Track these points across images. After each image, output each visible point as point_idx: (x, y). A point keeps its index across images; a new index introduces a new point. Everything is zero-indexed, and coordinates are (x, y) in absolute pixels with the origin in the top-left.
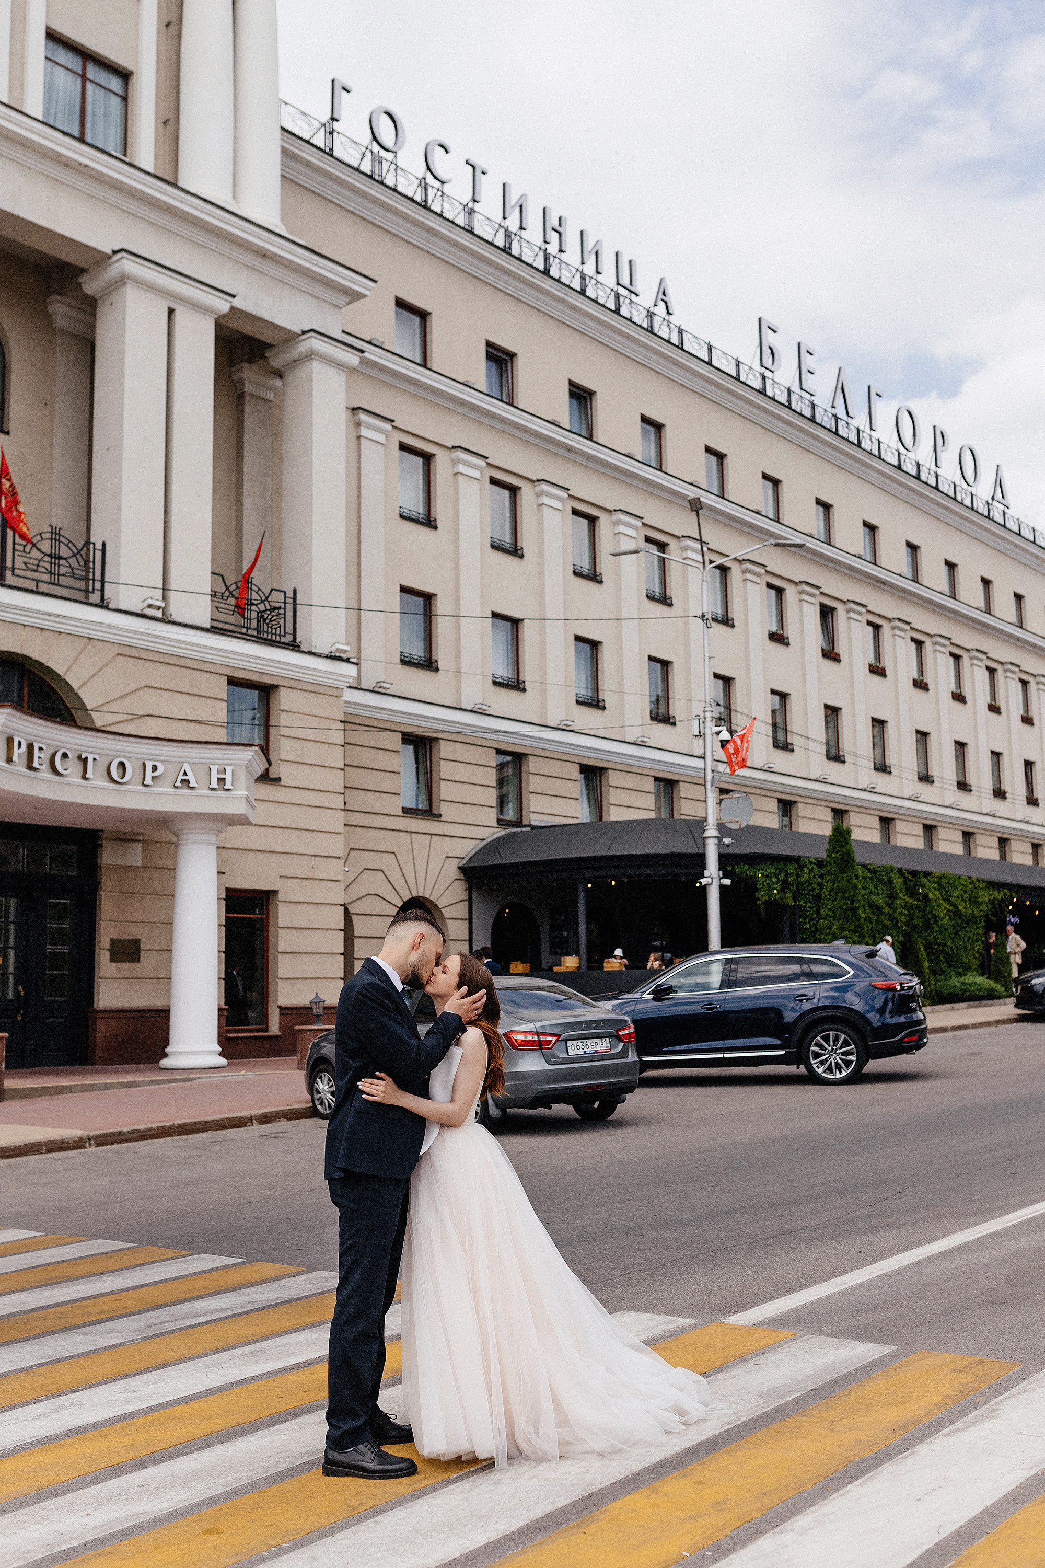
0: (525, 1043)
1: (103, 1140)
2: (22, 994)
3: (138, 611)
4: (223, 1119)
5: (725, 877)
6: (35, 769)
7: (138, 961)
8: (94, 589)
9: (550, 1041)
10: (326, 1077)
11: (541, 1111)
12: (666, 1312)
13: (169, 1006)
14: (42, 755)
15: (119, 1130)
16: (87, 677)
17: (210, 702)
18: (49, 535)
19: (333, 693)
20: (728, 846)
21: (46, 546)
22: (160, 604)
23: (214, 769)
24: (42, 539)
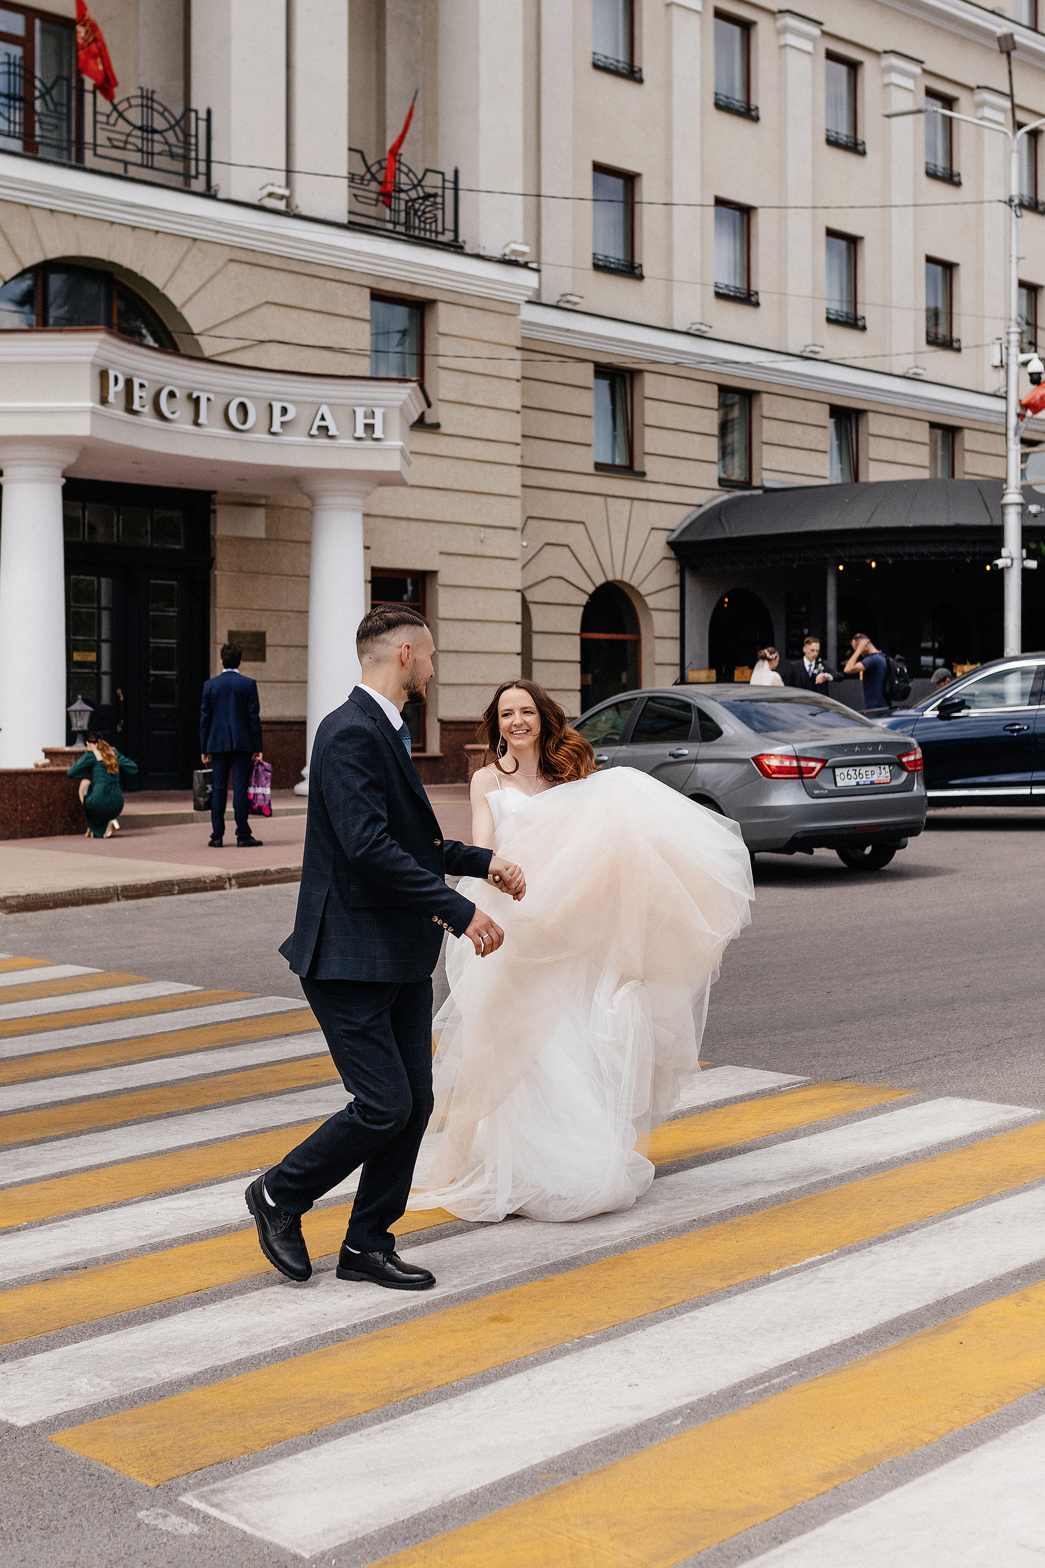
0: (780, 770)
1: (245, 880)
2: (122, 699)
3: (254, 200)
5: (1030, 556)
6: (135, 413)
7: (263, 659)
8: (197, 173)
9: (814, 769)
11: (799, 857)
12: (1002, 1100)
13: (305, 717)
14: (143, 394)
15: (264, 868)
16: (191, 291)
17: (348, 323)
18: (139, 101)
19: (507, 309)
20: (1035, 516)
21: (135, 116)
22: (286, 192)
23: (360, 412)
24: (130, 106)
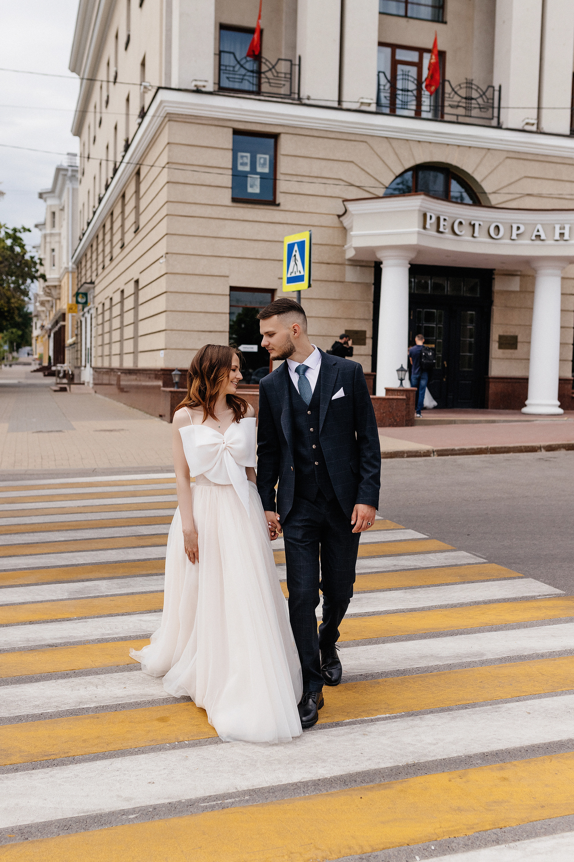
1: (442, 453)
2: (446, 366)
3: (520, 127)
4: (521, 447)
6: (442, 233)
8: (493, 117)
13: (528, 376)
14: (446, 224)
15: (452, 448)
16: (486, 173)
18: (465, 85)
21: (463, 92)
22: (535, 122)
23: (557, 227)
24: (461, 88)
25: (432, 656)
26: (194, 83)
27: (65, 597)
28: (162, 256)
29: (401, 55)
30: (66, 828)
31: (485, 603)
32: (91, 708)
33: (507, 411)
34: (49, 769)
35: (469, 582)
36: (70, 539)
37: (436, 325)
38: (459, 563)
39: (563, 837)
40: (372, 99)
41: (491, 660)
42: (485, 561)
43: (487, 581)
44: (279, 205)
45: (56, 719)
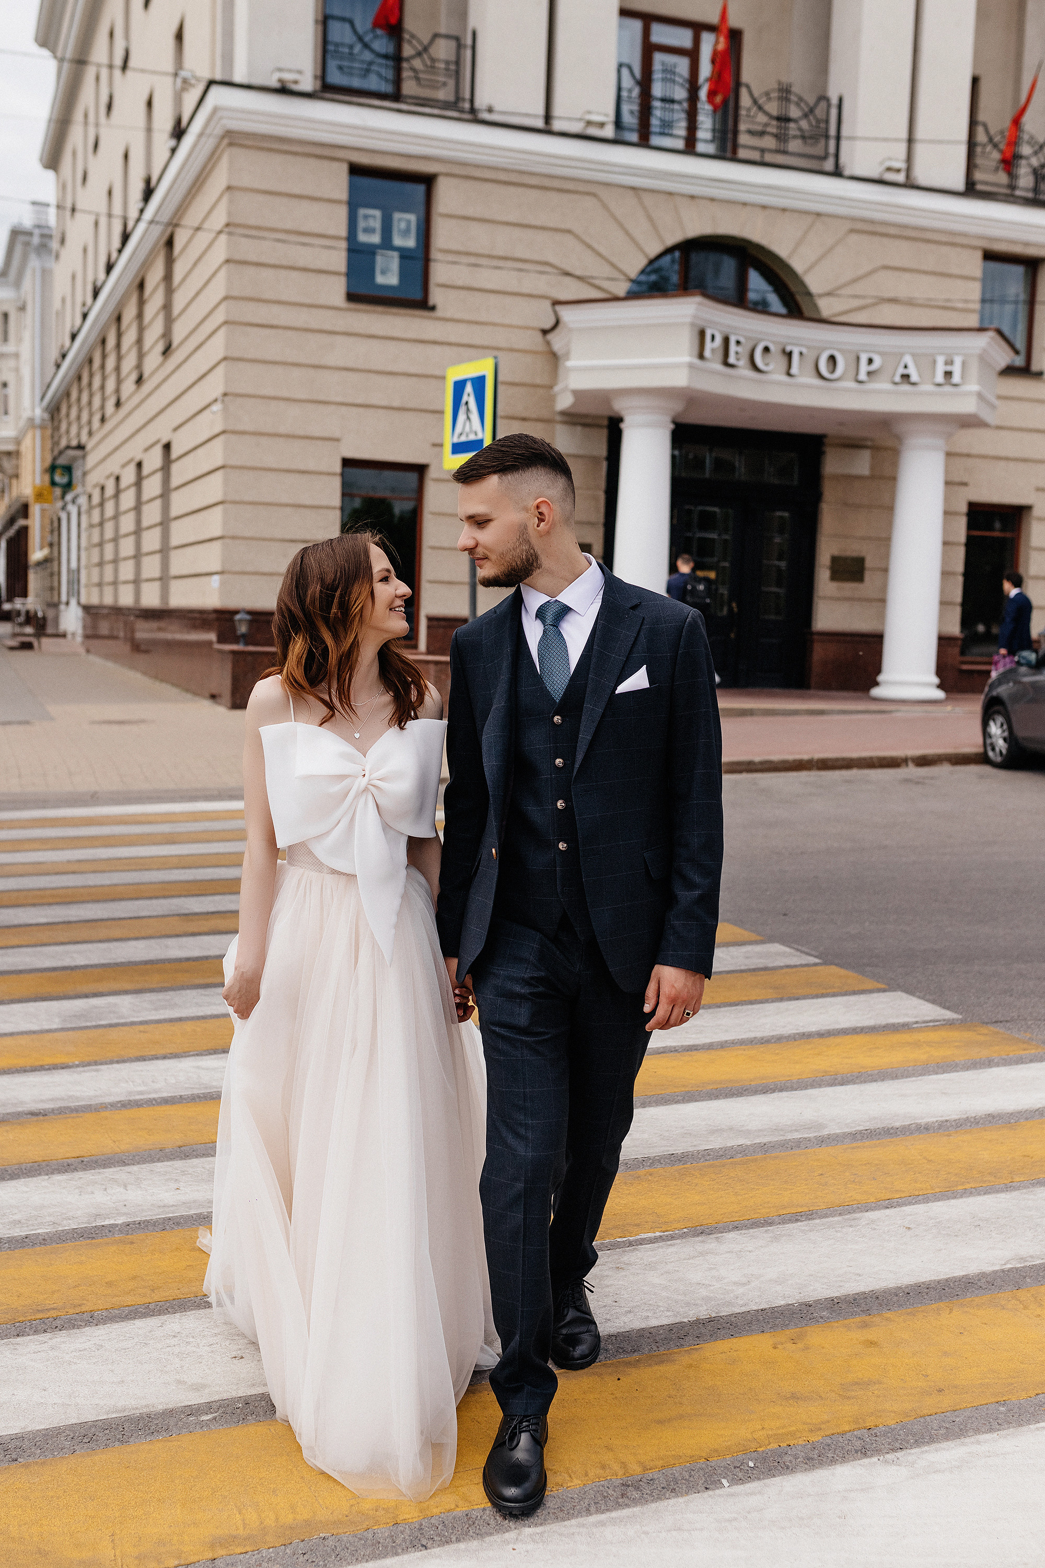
2: (735, 610)
3: (874, 174)
4: (871, 758)
6: (732, 366)
7: (862, 580)
8: (830, 155)
10: (1000, 719)
13: (883, 631)
14: (740, 349)
16: (814, 260)
17: (959, 282)
18: (777, 94)
21: (773, 108)
22: (902, 165)
23: (940, 360)
24: (769, 99)
25: (731, 1129)
26: (277, 76)
27: (54, 1026)
28: (216, 400)
29: (661, 34)
30: (86, 1440)
31: (821, 1035)
32: (117, 1225)
33: (845, 694)
34: (48, 1335)
35: (790, 999)
36: (57, 920)
37: (719, 535)
38: (771, 965)
39: (979, 1443)
40: (606, 115)
41: (837, 1135)
42: (817, 961)
43: (823, 996)
44: (433, 308)
45: (54, 1245)
